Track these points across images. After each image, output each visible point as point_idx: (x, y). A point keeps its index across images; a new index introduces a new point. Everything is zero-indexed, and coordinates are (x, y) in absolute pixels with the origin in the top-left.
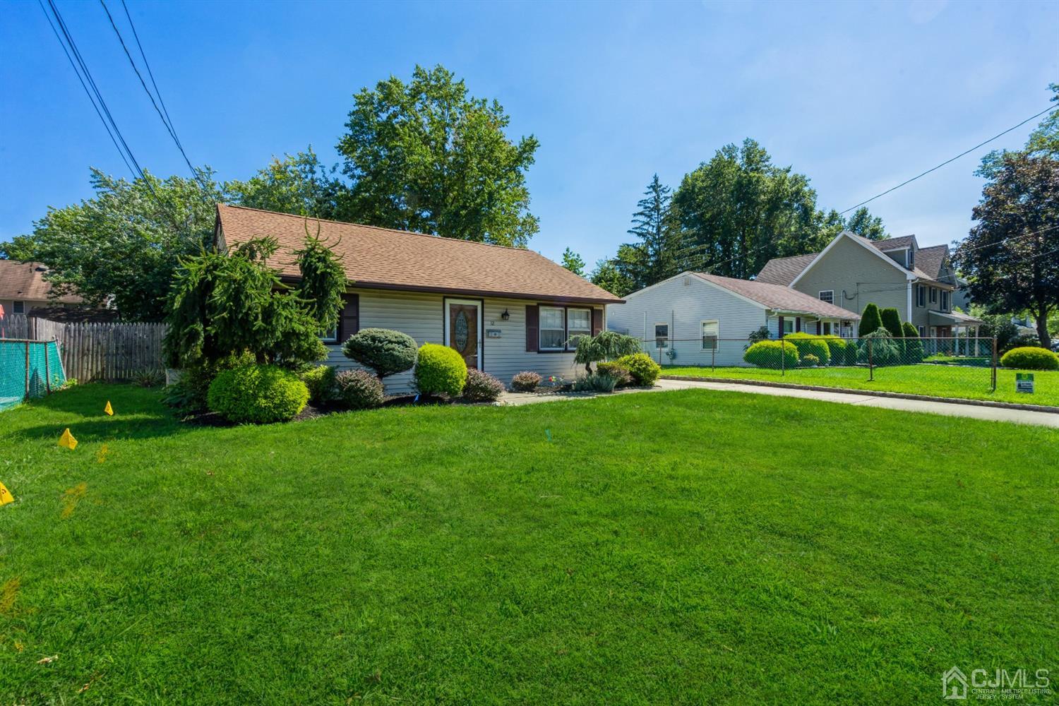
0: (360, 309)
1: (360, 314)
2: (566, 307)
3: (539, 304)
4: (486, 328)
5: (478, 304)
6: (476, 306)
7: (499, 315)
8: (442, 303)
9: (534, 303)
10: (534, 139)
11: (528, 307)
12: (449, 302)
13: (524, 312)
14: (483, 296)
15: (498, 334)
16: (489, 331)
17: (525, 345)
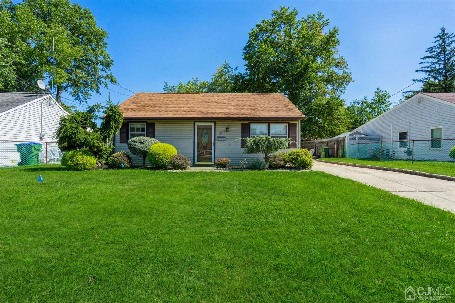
0: (155, 129)
1: (155, 131)
2: (269, 123)
3: (250, 123)
4: (217, 136)
5: (213, 124)
6: (212, 125)
7: (225, 129)
8: (193, 125)
9: (247, 122)
10: (336, 29)
11: (243, 125)
12: (196, 124)
13: (241, 127)
14: (215, 120)
15: (224, 139)
16: (219, 137)
17: (240, 144)
